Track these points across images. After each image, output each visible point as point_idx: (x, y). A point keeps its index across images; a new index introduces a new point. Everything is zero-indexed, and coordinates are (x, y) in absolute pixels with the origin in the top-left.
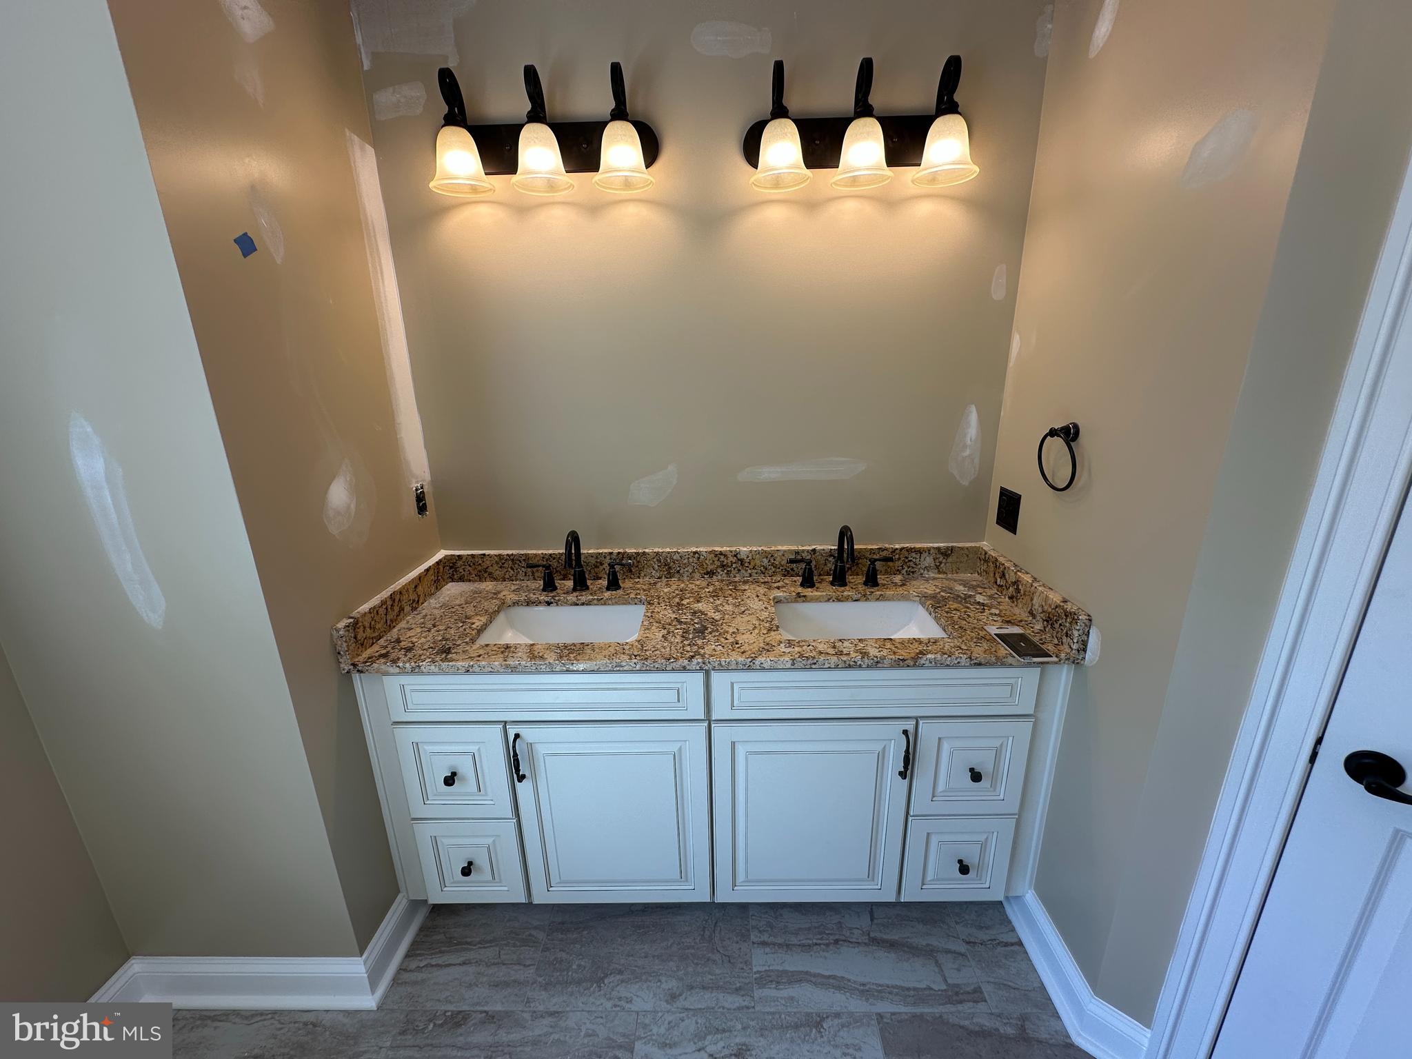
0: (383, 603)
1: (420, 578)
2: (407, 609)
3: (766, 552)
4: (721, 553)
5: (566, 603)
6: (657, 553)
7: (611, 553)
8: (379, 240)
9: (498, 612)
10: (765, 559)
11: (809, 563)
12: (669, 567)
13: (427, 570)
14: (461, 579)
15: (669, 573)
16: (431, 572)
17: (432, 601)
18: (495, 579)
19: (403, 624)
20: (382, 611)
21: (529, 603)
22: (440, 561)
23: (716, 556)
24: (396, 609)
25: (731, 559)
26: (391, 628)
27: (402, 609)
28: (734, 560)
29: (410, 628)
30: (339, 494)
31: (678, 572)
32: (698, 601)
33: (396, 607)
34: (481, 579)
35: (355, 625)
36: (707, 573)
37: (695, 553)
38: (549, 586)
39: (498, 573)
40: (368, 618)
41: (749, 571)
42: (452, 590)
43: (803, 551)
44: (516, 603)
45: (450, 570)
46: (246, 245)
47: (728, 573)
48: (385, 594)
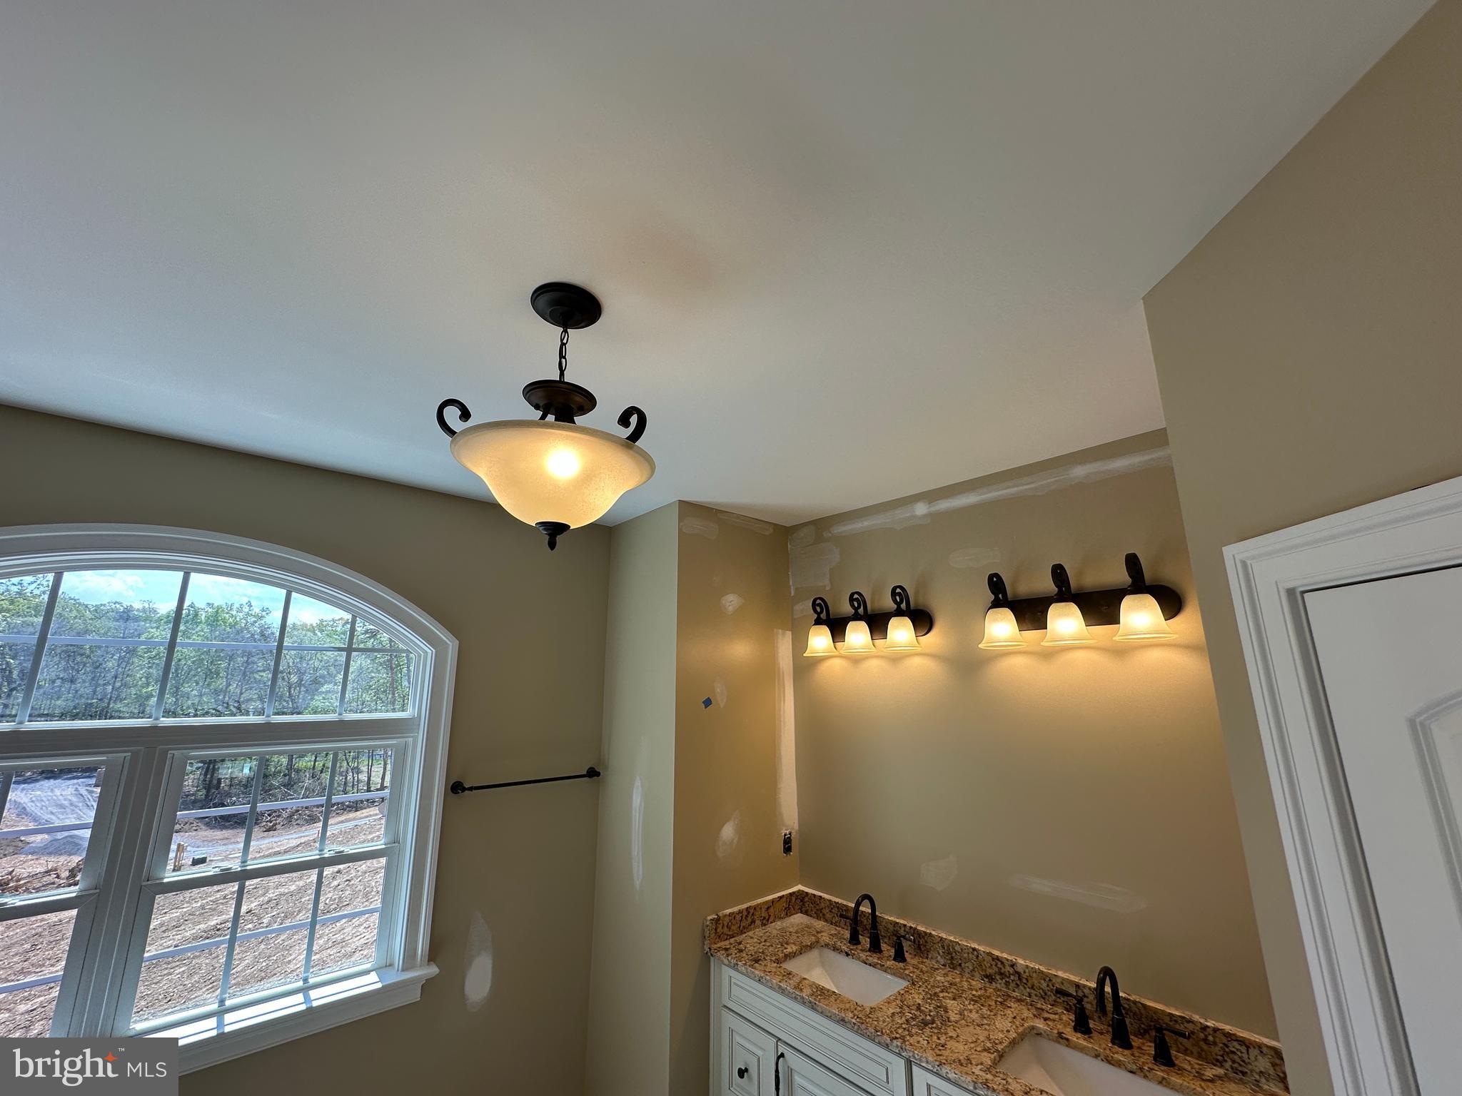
0: (740, 912)
1: (773, 901)
2: (758, 922)
3: (1042, 972)
4: (998, 958)
5: (859, 958)
6: (942, 938)
7: (905, 926)
8: (786, 682)
9: (811, 947)
10: (1043, 982)
11: (1080, 1001)
12: (954, 958)
13: (781, 898)
14: (806, 913)
15: (952, 963)
16: (784, 899)
17: (778, 924)
18: (826, 921)
19: (750, 934)
20: (738, 917)
21: (835, 949)
22: (794, 893)
23: (993, 959)
24: (749, 920)
25: (1008, 969)
26: (742, 933)
27: (753, 922)
28: (1011, 971)
29: (752, 940)
30: (728, 832)
31: (960, 965)
32: (954, 999)
33: (749, 919)
34: (818, 918)
35: (717, 921)
36: (987, 976)
37: (974, 949)
38: (854, 940)
39: (828, 916)
40: (727, 919)
41: (1028, 990)
42: (798, 919)
43: (1085, 986)
44: (827, 945)
45: (800, 903)
46: (708, 703)
47: (1007, 984)
48: (745, 906)
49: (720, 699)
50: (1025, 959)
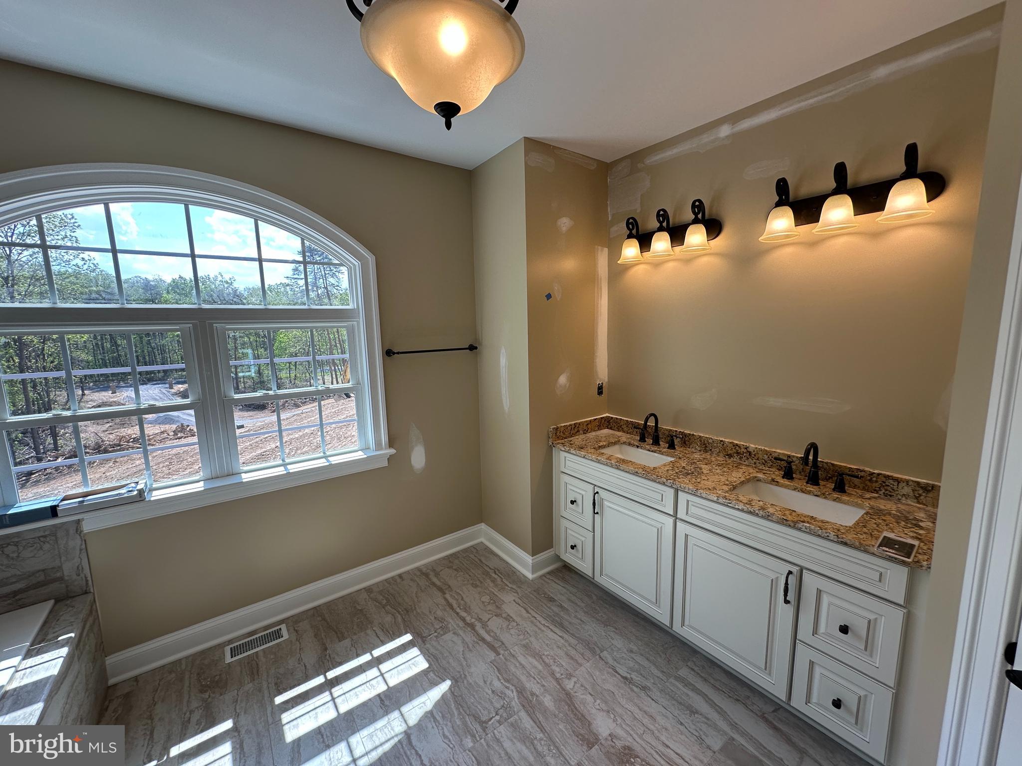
0: (571, 425)
1: (590, 421)
2: (581, 432)
3: (766, 450)
4: (737, 445)
5: (645, 449)
6: (700, 436)
7: (676, 431)
8: (603, 286)
9: (615, 443)
10: (765, 455)
11: (789, 463)
12: (706, 446)
13: (595, 419)
14: (611, 428)
15: (705, 449)
16: (597, 421)
17: (594, 434)
18: (624, 432)
19: (577, 437)
20: (569, 428)
21: (630, 444)
22: (603, 417)
23: (734, 446)
24: (576, 430)
25: (743, 450)
26: (571, 437)
27: (578, 431)
28: (745, 451)
29: (578, 439)
30: (563, 380)
31: (711, 450)
33: (575, 430)
34: (619, 431)
35: (557, 429)
36: (728, 455)
37: (721, 441)
38: (642, 439)
39: (625, 429)
40: (563, 429)
41: (755, 461)
42: (606, 431)
43: (794, 456)
44: (624, 443)
45: (607, 423)
46: (549, 296)
47: (741, 458)
48: (574, 422)
49: (557, 295)
50: (755, 445)
